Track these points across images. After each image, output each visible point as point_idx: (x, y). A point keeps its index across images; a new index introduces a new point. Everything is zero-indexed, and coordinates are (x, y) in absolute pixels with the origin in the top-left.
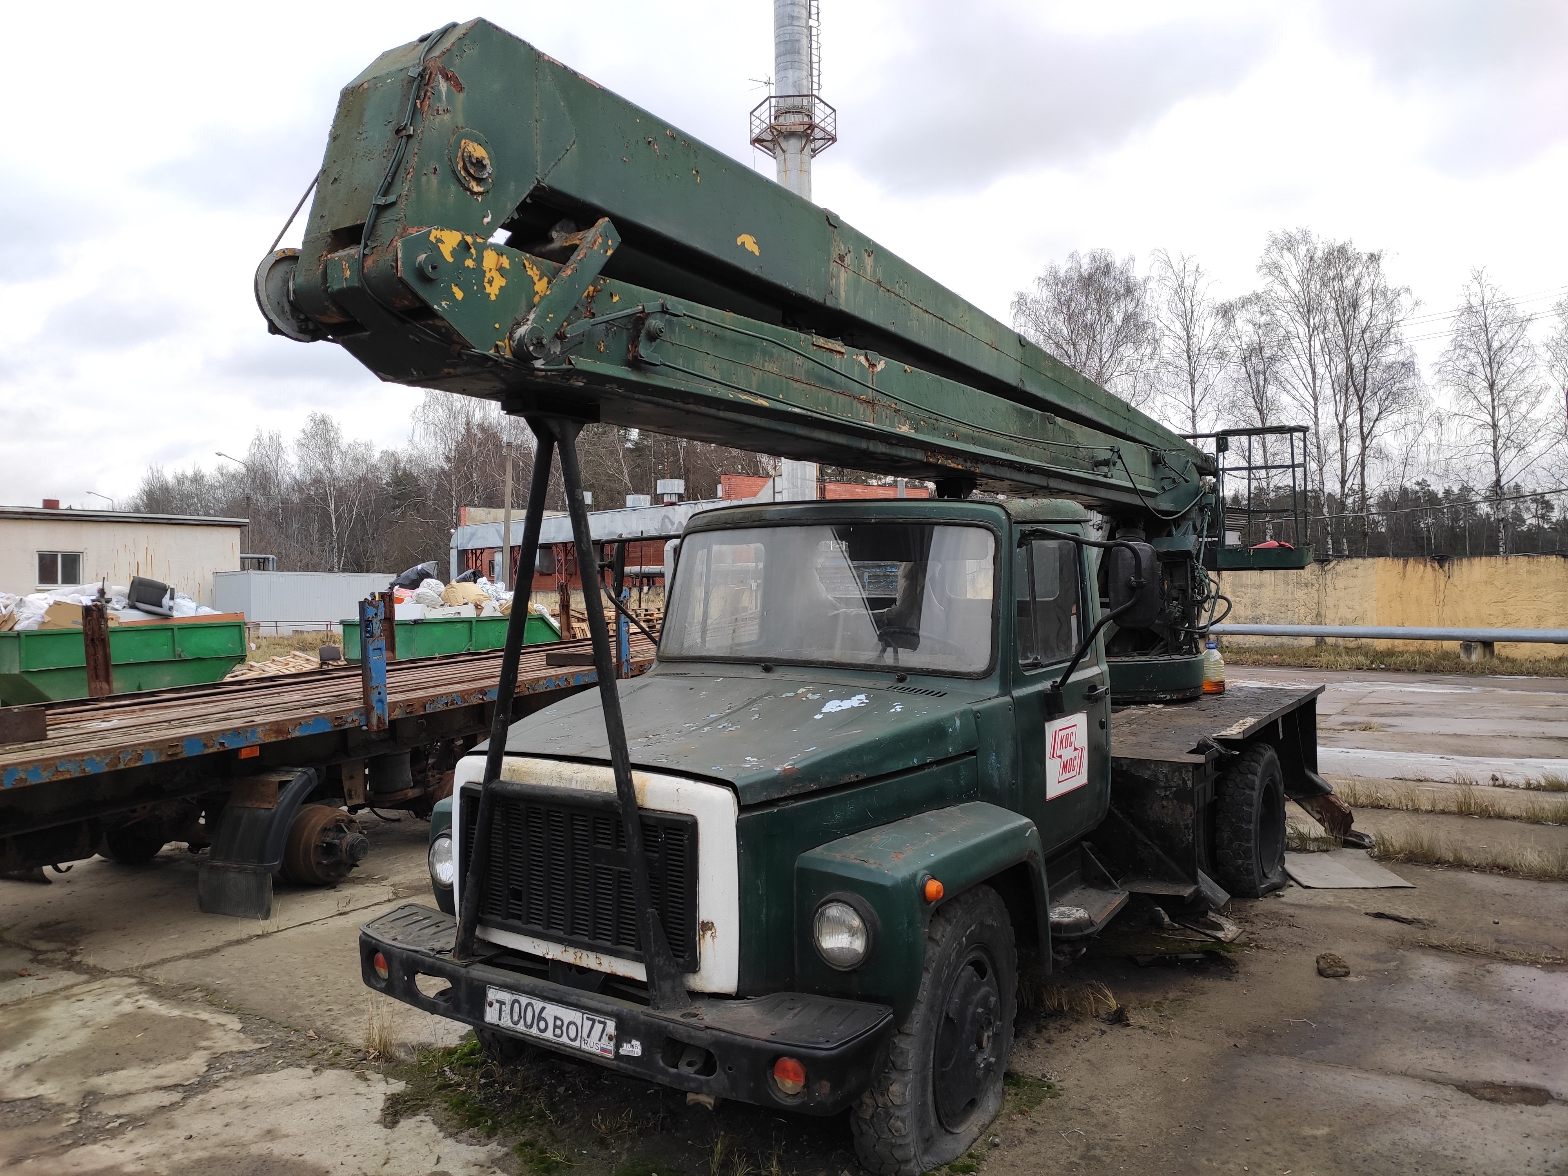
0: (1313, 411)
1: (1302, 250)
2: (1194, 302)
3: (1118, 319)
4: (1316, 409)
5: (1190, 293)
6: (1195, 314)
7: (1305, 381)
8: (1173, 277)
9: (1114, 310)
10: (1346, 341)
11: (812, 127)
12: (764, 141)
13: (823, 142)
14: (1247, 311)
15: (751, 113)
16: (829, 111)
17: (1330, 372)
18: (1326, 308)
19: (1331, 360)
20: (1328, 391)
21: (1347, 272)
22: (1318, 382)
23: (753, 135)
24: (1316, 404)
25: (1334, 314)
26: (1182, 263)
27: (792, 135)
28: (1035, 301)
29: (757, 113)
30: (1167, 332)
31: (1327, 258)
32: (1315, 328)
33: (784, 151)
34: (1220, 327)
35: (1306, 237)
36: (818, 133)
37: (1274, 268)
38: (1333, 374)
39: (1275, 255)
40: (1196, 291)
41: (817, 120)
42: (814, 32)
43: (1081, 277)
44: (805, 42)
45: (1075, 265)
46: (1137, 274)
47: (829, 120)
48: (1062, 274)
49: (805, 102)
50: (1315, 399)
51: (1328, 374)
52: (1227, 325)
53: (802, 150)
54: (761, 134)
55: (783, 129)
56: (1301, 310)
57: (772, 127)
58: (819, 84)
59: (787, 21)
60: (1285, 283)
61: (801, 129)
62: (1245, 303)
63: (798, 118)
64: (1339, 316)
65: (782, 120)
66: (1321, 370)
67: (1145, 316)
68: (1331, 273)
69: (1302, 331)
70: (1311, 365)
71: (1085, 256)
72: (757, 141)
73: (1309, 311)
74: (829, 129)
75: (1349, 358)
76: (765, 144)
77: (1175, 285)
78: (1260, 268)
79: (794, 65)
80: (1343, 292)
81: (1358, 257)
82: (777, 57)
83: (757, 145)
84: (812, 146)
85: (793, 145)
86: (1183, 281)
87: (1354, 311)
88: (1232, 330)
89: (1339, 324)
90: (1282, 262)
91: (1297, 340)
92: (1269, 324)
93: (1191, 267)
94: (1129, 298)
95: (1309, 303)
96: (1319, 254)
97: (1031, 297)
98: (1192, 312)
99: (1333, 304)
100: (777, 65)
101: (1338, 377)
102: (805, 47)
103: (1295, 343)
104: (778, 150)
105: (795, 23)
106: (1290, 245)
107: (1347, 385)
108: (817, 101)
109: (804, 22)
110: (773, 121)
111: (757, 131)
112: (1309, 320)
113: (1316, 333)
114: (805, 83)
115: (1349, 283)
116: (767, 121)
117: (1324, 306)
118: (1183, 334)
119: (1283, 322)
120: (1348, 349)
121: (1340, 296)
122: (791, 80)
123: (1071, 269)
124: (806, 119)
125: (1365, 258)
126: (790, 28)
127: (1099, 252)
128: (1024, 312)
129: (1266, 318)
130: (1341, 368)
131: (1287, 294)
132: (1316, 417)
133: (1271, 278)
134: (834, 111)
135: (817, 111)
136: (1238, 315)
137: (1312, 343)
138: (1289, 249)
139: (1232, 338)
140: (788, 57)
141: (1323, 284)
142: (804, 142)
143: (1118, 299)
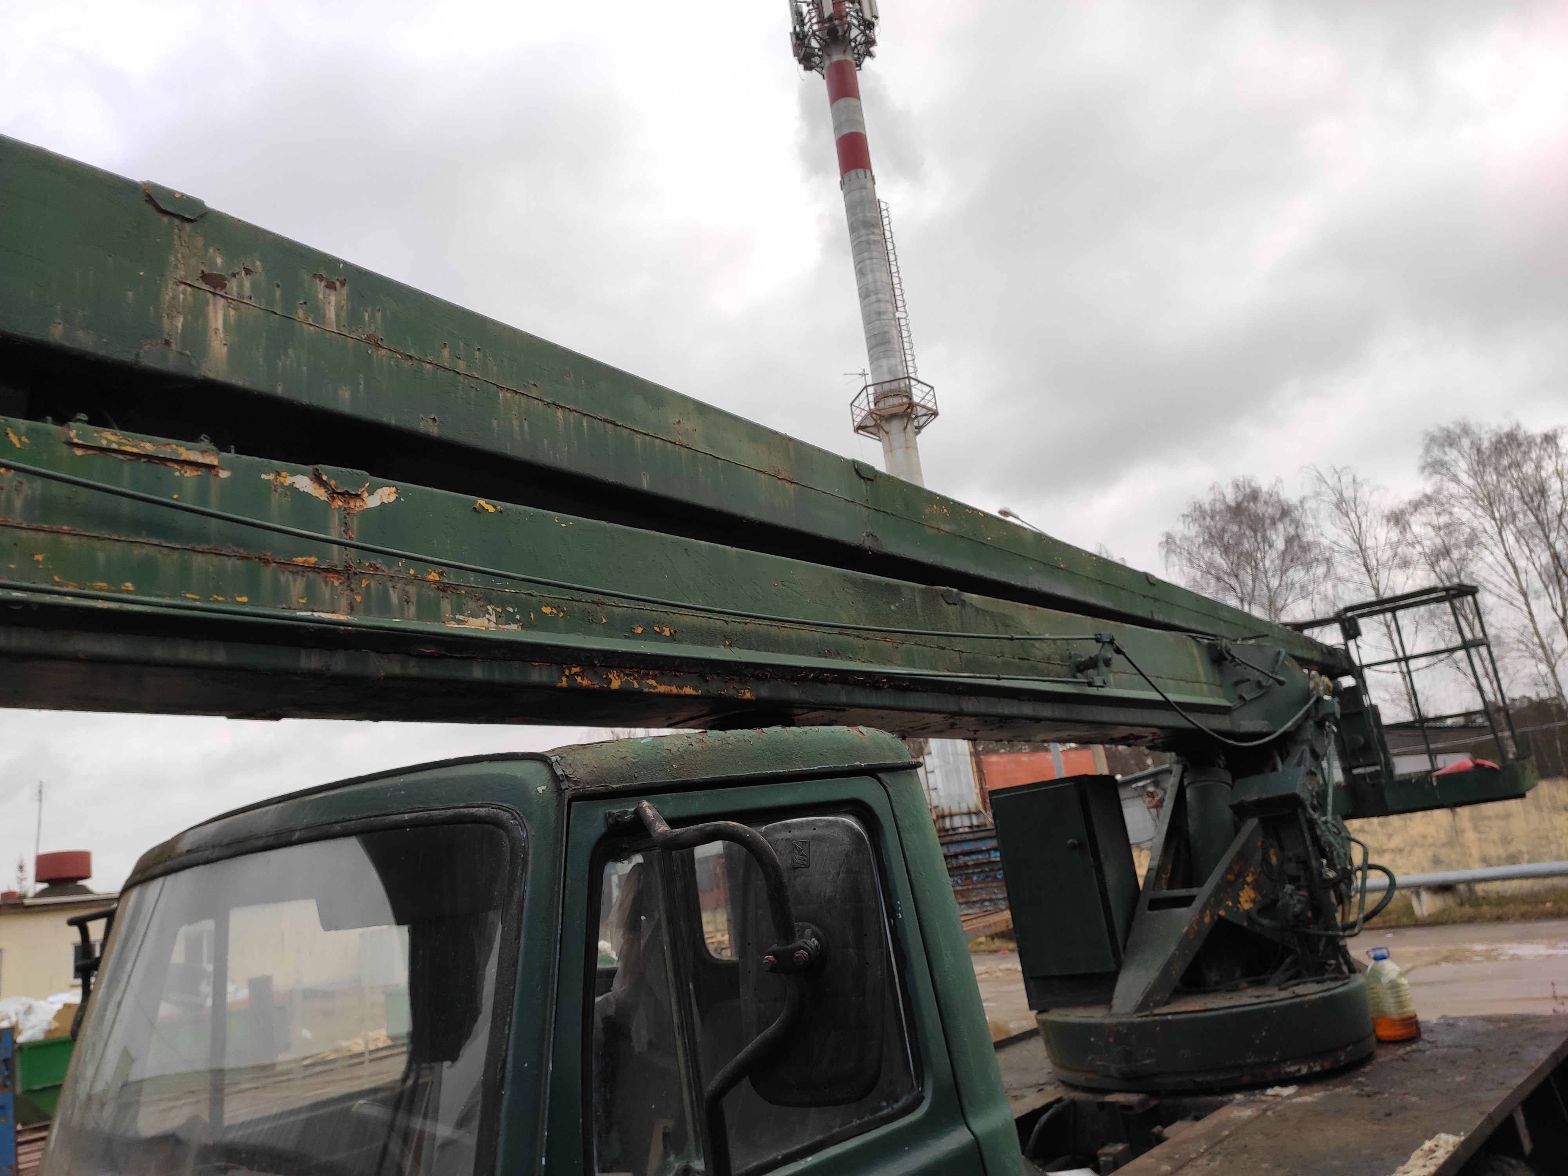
0: (1525, 608)
1: (1466, 443)
2: (1359, 513)
3: (1280, 544)
4: (1528, 605)
5: (1352, 504)
6: (1363, 525)
7: (1507, 577)
8: (1330, 491)
9: (1272, 535)
10: (1543, 530)
11: (911, 405)
12: (866, 427)
13: (925, 418)
14: (1421, 514)
15: (851, 405)
16: (927, 389)
17: (1534, 564)
18: (1510, 499)
19: (1531, 551)
20: (1538, 584)
21: (1524, 457)
22: (1523, 577)
23: (856, 424)
24: (1526, 600)
25: (1520, 502)
26: (1336, 477)
27: (893, 416)
28: (1185, 538)
29: (856, 403)
30: (1336, 548)
31: (1496, 448)
32: (1503, 520)
33: (887, 433)
34: (1394, 535)
35: (1466, 431)
36: (920, 411)
37: (1436, 466)
38: (1538, 565)
39: (1436, 452)
40: (1358, 501)
41: (916, 399)
42: (903, 322)
43: (1229, 508)
44: (894, 332)
45: (1218, 497)
46: (1290, 494)
47: (928, 397)
48: (1207, 507)
49: (902, 385)
50: (1525, 595)
51: (1531, 567)
52: (1403, 531)
53: (905, 428)
54: (862, 421)
55: (884, 413)
56: (1481, 503)
57: (871, 413)
58: (915, 367)
59: (875, 317)
60: (1455, 479)
61: (901, 410)
62: (1416, 506)
63: (897, 401)
64: (1526, 504)
65: (881, 405)
66: (1522, 563)
67: (1309, 536)
68: (1505, 462)
69: (1490, 526)
70: (1509, 560)
71: (1227, 486)
72: (860, 428)
73: (1490, 504)
74: (930, 405)
75: (1550, 546)
76: (868, 429)
77: (1334, 499)
78: (1423, 469)
79: (886, 354)
80: (1524, 479)
81: (1530, 441)
82: (869, 350)
83: (860, 432)
84: (916, 424)
85: (895, 426)
86: (1341, 493)
87: (1543, 496)
88: (1409, 536)
89: (1529, 512)
90: (1446, 458)
91: (1484, 535)
92: (1450, 525)
93: (1347, 479)
94: (1287, 521)
95: (1489, 494)
96: (1486, 444)
97: (1179, 535)
98: (1360, 525)
99: (1516, 493)
100: (870, 357)
101: (1546, 568)
102: (895, 337)
103: (1484, 538)
104: (882, 433)
105: (882, 317)
106: (1449, 440)
107: (1557, 575)
108: (913, 382)
109: (892, 315)
110: (872, 406)
111: (859, 419)
112: (1493, 513)
113: (1505, 525)
114: (900, 368)
115: (1529, 468)
116: (867, 409)
117: (1507, 497)
118: (1356, 547)
119: (1464, 520)
120: (1547, 538)
121: (1522, 483)
122: (885, 368)
123: (1215, 500)
124: (905, 400)
125: (1538, 440)
126: (878, 322)
127: (1241, 479)
128: (1174, 551)
129: (1444, 519)
130: (1545, 558)
131: (1461, 490)
132: (1530, 613)
133: (1438, 477)
134: (932, 388)
135: (914, 391)
136: (1412, 520)
137: (1505, 537)
138: (1451, 445)
139: (1412, 545)
140: (880, 349)
141: (1499, 474)
142: (906, 422)
143: (1274, 523)
